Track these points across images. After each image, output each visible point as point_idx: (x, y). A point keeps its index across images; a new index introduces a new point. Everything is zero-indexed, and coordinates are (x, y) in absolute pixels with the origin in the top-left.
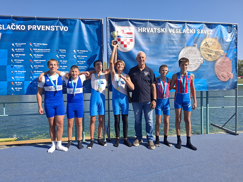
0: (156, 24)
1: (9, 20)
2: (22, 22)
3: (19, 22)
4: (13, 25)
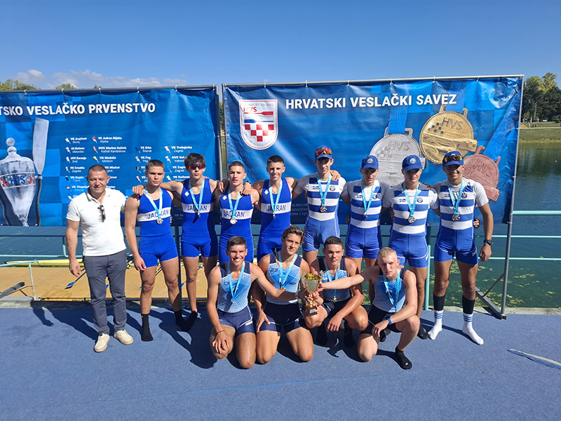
0: (323, 90)
1: (58, 98)
2: (79, 99)
3: (74, 99)
4: (66, 105)
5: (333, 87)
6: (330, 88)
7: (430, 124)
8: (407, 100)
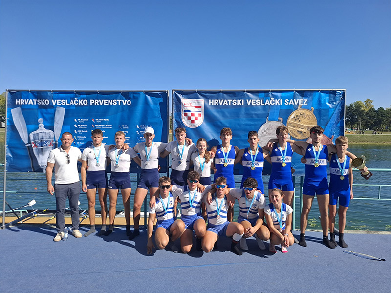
0: (231, 95)
1: (72, 95)
2: (85, 96)
3: (81, 96)
4: (76, 100)
5: (237, 93)
6: (235, 94)
7: (293, 116)
8: (279, 102)
